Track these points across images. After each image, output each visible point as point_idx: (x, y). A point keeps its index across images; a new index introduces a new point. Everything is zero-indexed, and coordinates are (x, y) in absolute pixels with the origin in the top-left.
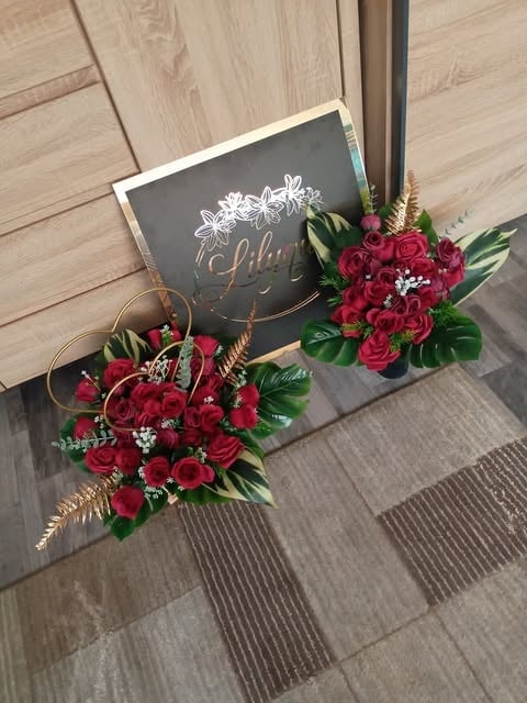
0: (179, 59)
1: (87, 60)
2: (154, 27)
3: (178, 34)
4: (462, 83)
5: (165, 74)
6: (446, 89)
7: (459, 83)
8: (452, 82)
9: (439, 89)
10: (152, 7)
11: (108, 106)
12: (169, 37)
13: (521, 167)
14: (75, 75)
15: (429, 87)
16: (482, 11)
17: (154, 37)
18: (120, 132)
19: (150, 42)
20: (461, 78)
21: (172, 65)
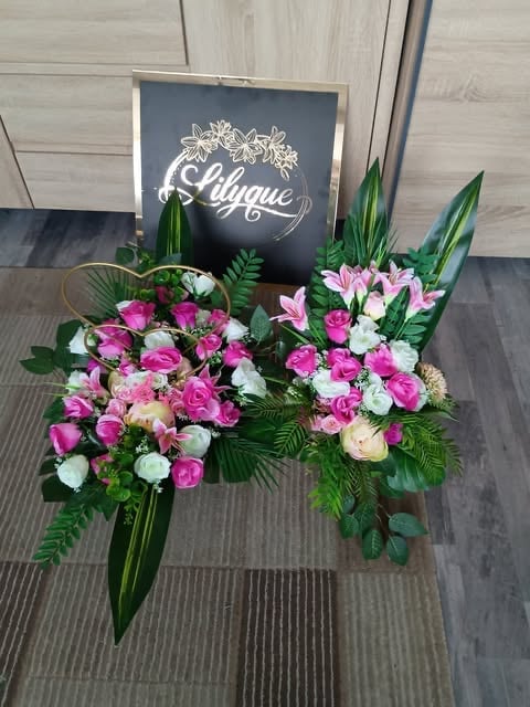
4: (477, 101)
6: (458, 100)
7: (472, 100)
8: (465, 96)
9: (451, 97)
13: (522, 208)
15: (442, 90)
16: (502, 41)
20: (474, 96)
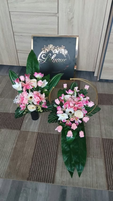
0: (72, 18)
1: (57, 12)
2: (69, 11)
3: (73, 14)
5: (69, 20)
10: (71, 8)
11: (57, 21)
12: (72, 14)
14: (54, 14)
17: (69, 13)
18: (57, 26)
19: (68, 13)
21: (70, 19)
